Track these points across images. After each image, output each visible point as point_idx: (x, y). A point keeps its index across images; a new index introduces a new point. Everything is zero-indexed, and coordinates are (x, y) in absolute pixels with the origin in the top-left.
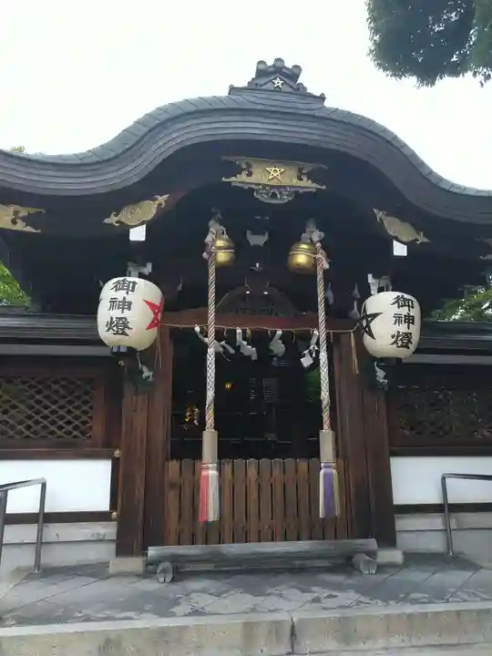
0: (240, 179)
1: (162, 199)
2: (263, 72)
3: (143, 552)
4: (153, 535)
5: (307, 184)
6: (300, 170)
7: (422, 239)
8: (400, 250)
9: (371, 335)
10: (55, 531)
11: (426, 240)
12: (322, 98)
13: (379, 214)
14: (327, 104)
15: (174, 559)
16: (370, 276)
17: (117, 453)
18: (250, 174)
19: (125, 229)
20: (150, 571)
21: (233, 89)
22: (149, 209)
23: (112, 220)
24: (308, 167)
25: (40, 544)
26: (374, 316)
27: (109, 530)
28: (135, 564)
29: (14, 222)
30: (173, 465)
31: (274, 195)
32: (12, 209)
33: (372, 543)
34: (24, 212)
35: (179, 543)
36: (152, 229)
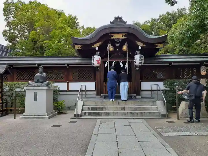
0: (113, 38)
1: (100, 42)
2: (116, 19)
3: (100, 95)
4: (102, 93)
5: (124, 37)
6: (123, 35)
7: (144, 45)
8: (140, 48)
9: (136, 62)
10: (87, 93)
11: (145, 46)
12: (126, 22)
13: (136, 42)
14: (127, 23)
15: (104, 96)
16: (137, 51)
17: (96, 81)
18: (114, 37)
19: (95, 48)
20: (101, 97)
21: (111, 23)
22: (98, 44)
23: (93, 46)
24: (124, 34)
25: (86, 94)
26: (136, 59)
27: (95, 92)
28: (99, 97)
29: (79, 48)
30: (104, 83)
31: (118, 40)
32: (78, 46)
33: (135, 95)
34: (80, 46)
35: (106, 94)
36: (99, 47)
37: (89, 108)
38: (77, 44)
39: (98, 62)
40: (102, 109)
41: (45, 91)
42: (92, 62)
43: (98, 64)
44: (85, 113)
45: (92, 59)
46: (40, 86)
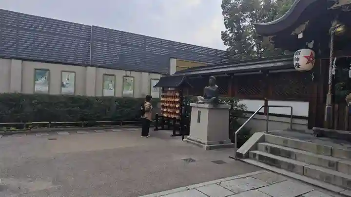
0: (335, 6)
1: (307, 23)
10: (296, 121)
18: (338, 3)
19: (297, 35)
20: (314, 133)
22: (302, 27)
23: (293, 33)
25: (292, 123)
28: (311, 131)
32: (269, 37)
34: (271, 37)
36: (304, 33)
37: (266, 148)
38: (267, 35)
39: (309, 60)
40: (289, 155)
41: (207, 111)
42: (295, 62)
43: (308, 63)
44: (255, 155)
45: (295, 57)
46: (203, 103)
